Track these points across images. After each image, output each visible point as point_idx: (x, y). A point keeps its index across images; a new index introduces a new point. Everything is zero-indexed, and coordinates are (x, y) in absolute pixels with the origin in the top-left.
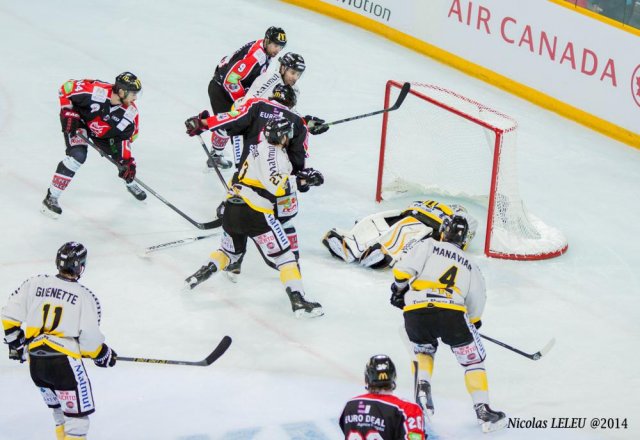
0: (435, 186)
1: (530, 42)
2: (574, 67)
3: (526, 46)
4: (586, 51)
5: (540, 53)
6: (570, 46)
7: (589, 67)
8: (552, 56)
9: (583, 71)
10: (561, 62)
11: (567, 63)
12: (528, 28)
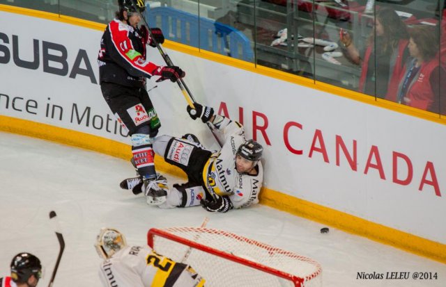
1: (323, 150)
2: (383, 176)
3: (318, 156)
4: (396, 155)
5: (338, 164)
6: (374, 150)
7: (403, 175)
8: (354, 166)
9: (395, 180)
10: (366, 172)
11: (374, 172)
12: (318, 133)
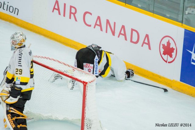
0: (50, 114)
1: (100, 25)
2: (126, 39)
3: (98, 28)
4: (132, 30)
5: (106, 32)
6: (123, 27)
7: (135, 39)
8: (113, 33)
9: (131, 41)
10: (119, 37)
11: (122, 37)
12: (99, 18)
